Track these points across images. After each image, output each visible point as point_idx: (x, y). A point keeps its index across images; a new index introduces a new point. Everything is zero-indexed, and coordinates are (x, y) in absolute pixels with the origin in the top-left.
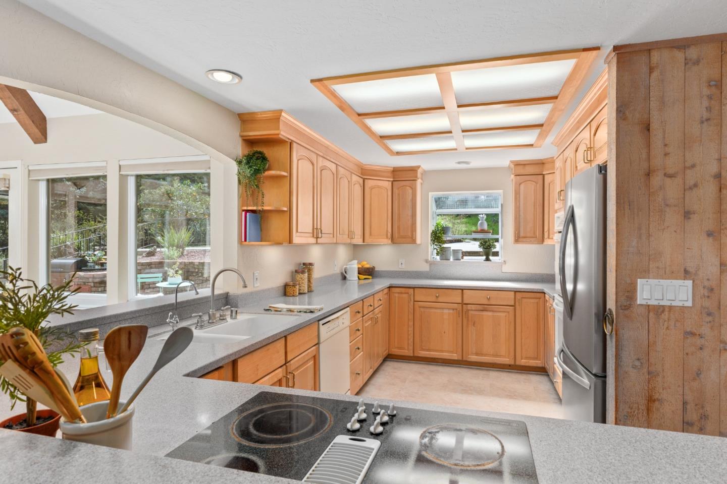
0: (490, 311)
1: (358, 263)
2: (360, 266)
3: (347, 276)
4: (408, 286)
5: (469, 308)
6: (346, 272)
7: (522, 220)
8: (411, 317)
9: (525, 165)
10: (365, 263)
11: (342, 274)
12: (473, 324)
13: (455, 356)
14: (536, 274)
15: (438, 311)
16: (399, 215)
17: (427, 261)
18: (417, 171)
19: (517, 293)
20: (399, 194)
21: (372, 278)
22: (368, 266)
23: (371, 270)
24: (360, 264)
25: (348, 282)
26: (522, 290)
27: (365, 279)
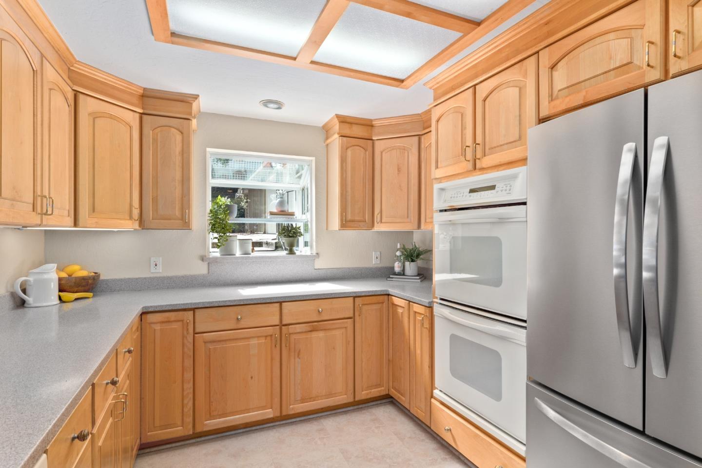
0: (322, 330)
1: (59, 269)
2: (64, 275)
3: (29, 299)
4: (183, 307)
5: (291, 331)
6: (24, 291)
7: (349, 198)
8: (189, 363)
9: (351, 123)
10: (76, 267)
11: (13, 295)
12: (296, 354)
13: (269, 413)
14: (354, 269)
15: (240, 343)
16: (155, 178)
17: (203, 258)
18: (192, 104)
19: (356, 299)
20: (155, 140)
21: (94, 296)
22: (84, 273)
23: (90, 281)
24: (63, 270)
25: (29, 313)
26: (363, 294)
27: (77, 299)
